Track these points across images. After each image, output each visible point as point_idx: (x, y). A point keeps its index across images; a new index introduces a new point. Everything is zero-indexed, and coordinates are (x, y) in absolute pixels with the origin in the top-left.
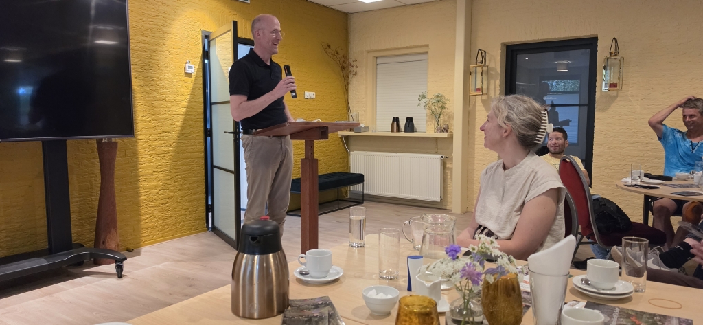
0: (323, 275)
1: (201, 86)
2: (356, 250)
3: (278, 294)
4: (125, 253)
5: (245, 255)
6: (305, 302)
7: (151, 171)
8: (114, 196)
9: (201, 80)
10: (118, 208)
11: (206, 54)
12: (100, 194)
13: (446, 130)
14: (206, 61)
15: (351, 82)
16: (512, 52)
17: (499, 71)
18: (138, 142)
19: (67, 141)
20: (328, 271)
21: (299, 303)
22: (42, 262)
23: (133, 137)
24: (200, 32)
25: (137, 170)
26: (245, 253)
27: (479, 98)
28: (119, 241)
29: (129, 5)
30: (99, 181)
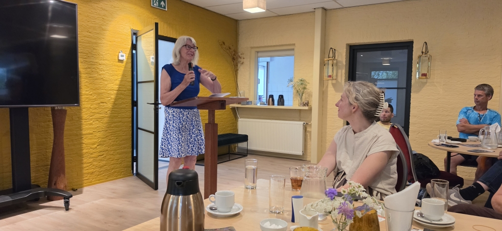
0: (228, 211)
1: (130, 70)
2: (250, 191)
3: (196, 225)
4: (71, 192)
5: (172, 196)
7: (91, 132)
8: (63, 149)
9: (130, 65)
10: (66, 159)
11: (134, 47)
12: (53, 148)
13: (307, 104)
14: (134, 52)
15: (239, 69)
16: (354, 50)
17: (344, 63)
18: (82, 110)
19: (29, 109)
20: (232, 208)
22: (7, 199)
23: (79, 106)
24: (130, 30)
25: (81, 130)
26: (171, 194)
27: (330, 82)
28: (66, 183)
29: (78, 9)
30: (52, 138)
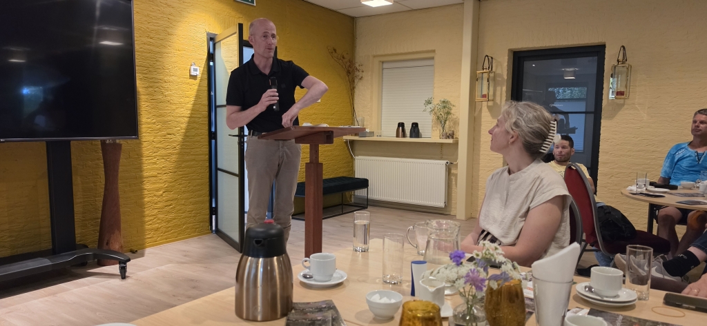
0: (327, 279)
1: (206, 89)
2: (360, 254)
3: (282, 297)
4: (129, 255)
5: (250, 258)
6: (309, 306)
7: (155, 173)
8: (118, 197)
9: (206, 82)
10: (122, 210)
11: (211, 57)
12: (105, 195)
13: (451, 136)
14: (211, 64)
15: (357, 87)
16: (519, 59)
17: (506, 77)
18: (142, 144)
19: (72, 142)
20: (332, 275)
21: (303, 306)
22: (45, 262)
23: (138, 138)
24: (205, 34)
25: (141, 171)
26: (249, 256)
27: (485, 104)
28: (122, 242)
29: (135, 6)
30: (103, 182)
